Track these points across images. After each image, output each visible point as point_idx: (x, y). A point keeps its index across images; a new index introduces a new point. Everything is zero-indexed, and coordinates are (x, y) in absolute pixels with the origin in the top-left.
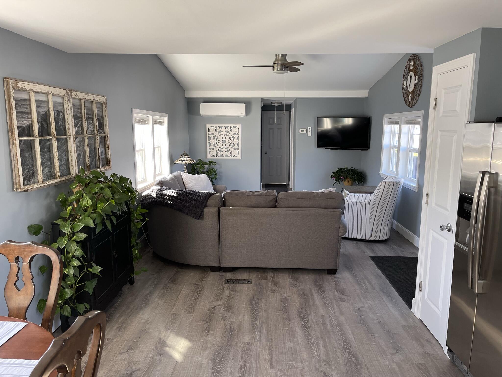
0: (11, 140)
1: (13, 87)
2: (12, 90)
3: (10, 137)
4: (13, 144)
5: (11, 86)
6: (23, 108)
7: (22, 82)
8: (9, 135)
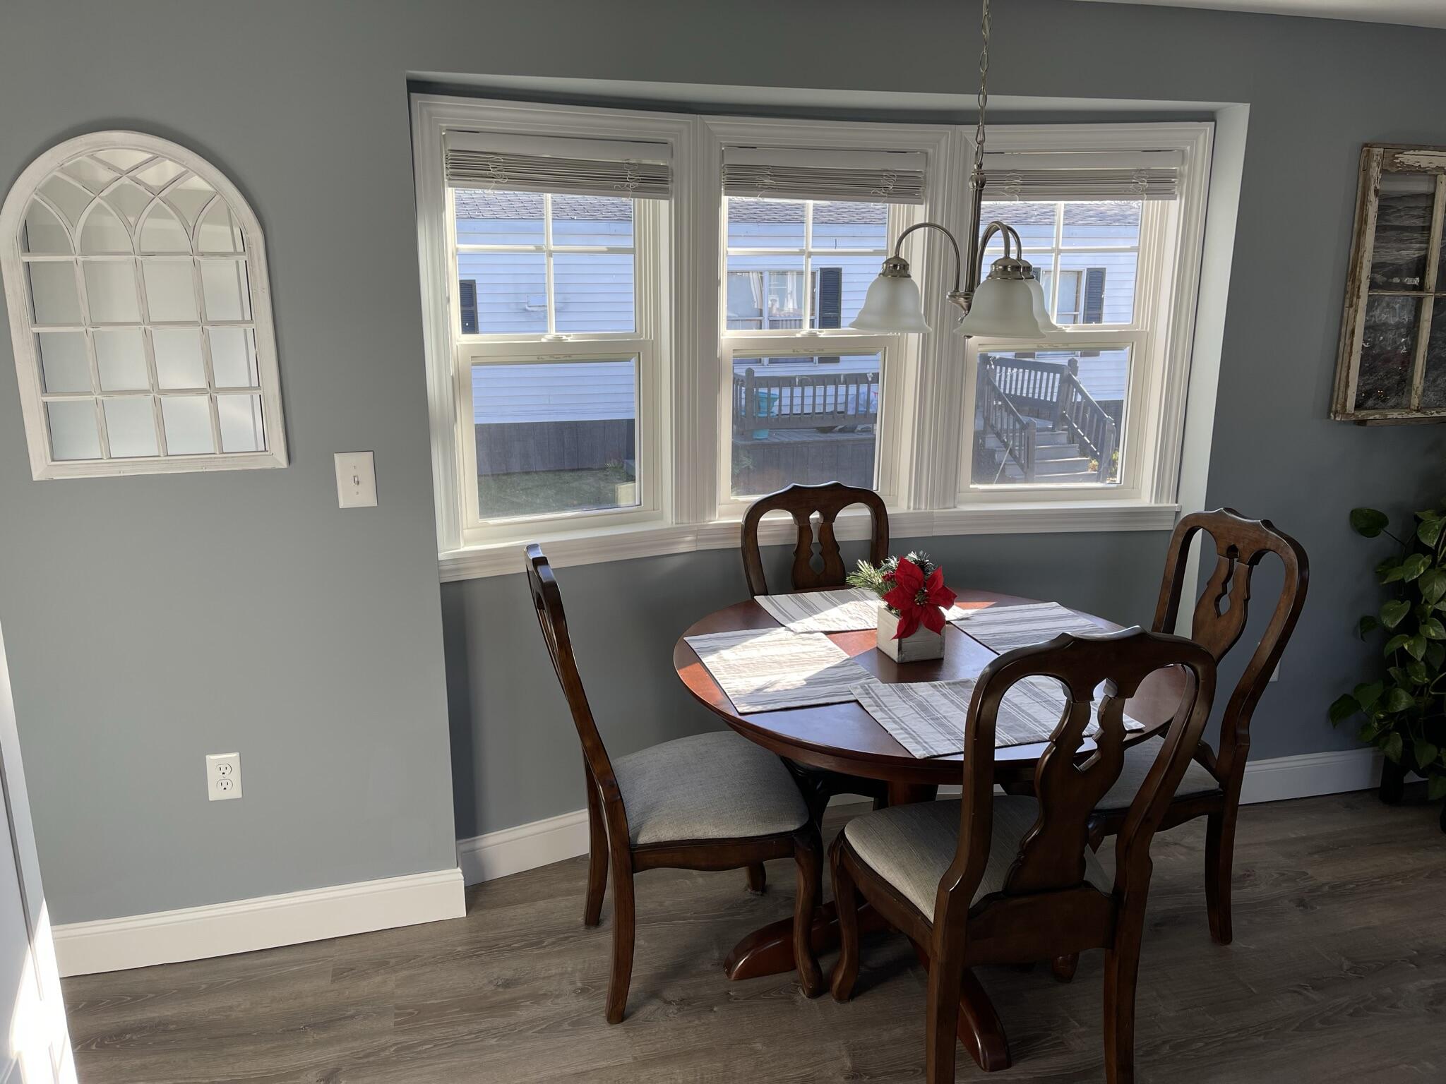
0: (1348, 296)
1: (1382, 166)
2: (1375, 174)
3: (1349, 289)
4: (1351, 306)
5: (1374, 164)
6: (1407, 216)
7: (1412, 152)
8: (1348, 284)
